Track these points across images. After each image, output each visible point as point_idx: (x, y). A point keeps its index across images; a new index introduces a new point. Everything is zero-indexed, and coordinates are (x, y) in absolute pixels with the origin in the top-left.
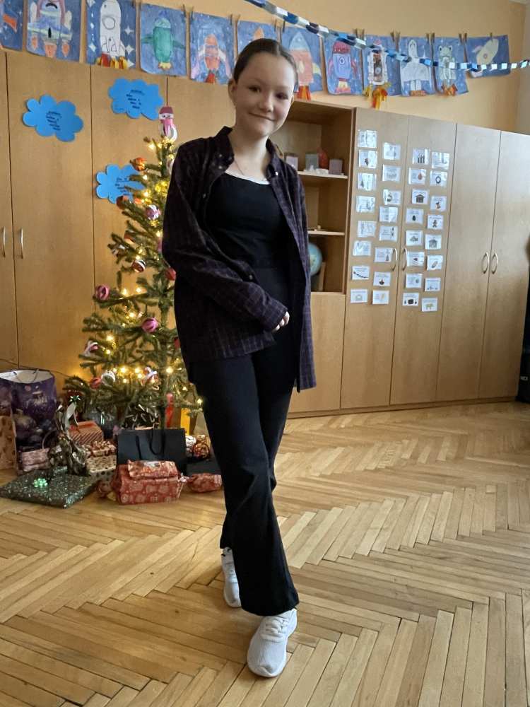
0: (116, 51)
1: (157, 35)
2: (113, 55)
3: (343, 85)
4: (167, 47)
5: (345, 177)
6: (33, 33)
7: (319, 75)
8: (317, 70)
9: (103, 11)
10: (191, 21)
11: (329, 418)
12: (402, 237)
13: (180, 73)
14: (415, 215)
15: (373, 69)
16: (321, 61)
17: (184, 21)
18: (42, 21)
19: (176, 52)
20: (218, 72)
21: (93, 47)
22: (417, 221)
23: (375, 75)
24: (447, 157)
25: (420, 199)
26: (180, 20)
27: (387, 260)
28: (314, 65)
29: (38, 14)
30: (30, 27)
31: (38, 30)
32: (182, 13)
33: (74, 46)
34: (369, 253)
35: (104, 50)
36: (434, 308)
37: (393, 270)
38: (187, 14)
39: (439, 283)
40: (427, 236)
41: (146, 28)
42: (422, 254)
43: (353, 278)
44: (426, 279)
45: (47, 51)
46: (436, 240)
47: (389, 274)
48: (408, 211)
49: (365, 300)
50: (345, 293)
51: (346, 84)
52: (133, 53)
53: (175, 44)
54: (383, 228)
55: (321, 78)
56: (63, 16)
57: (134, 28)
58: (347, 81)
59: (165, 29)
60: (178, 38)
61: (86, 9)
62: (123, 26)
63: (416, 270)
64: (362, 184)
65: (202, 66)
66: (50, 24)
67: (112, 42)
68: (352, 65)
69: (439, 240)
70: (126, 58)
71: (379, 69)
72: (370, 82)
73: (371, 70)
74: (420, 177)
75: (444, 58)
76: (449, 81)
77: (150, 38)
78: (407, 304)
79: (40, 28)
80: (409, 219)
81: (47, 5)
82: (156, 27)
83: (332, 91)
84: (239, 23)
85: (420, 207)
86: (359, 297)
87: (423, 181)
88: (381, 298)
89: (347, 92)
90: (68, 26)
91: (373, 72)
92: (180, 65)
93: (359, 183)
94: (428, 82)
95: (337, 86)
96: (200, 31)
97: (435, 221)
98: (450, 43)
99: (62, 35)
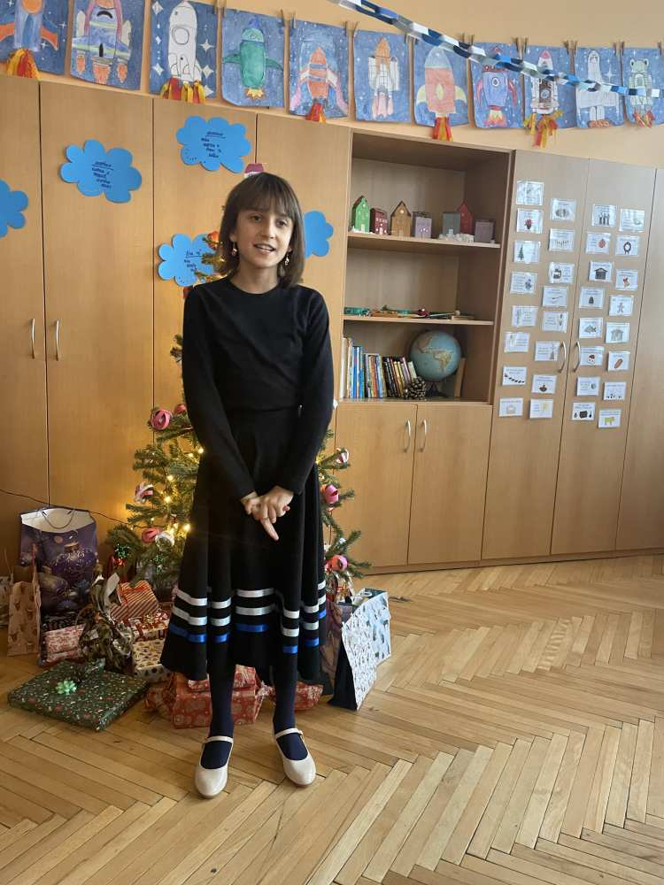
0: (189, 74)
1: (245, 51)
2: (186, 80)
3: (496, 115)
4: (258, 68)
5: (497, 246)
6: (78, 52)
7: (462, 102)
8: (461, 95)
9: (174, 20)
10: (291, 32)
11: (466, 573)
12: (574, 326)
13: (274, 103)
14: (594, 296)
15: (538, 92)
16: (468, 83)
17: (281, 33)
18: (91, 34)
19: (270, 74)
20: (326, 101)
21: (158, 69)
22: (594, 305)
23: (541, 100)
24: (641, 214)
25: (601, 274)
26: (276, 30)
27: (552, 357)
28: (458, 89)
29: (87, 25)
30: (75, 42)
31: (86, 47)
32: (280, 21)
33: (133, 67)
34: (526, 349)
35: (174, 72)
36: (616, 423)
37: (560, 371)
38: (286, 24)
39: (624, 389)
40: (609, 324)
41: (230, 44)
42: (601, 349)
43: (504, 384)
44: (606, 384)
45: (97, 76)
46: (622, 329)
47: (554, 378)
48: (584, 290)
49: (519, 412)
50: (492, 404)
51: (500, 113)
52: (212, 76)
53: (270, 64)
54: (547, 315)
55: (465, 107)
56: (119, 30)
57: (214, 42)
58: (502, 109)
59: (256, 43)
60: (274, 55)
61: (151, 19)
62: (199, 40)
63: (592, 371)
64: (521, 256)
65: (305, 93)
66: (101, 38)
67: (184, 63)
68: (510, 88)
69: (626, 329)
70: (203, 83)
71: (546, 91)
72: (534, 110)
73: (535, 93)
74: (602, 244)
75: (637, 76)
76: (643, 107)
77: (237, 57)
78: (578, 418)
79: (89, 44)
80: (583, 302)
81: (99, 14)
82: (244, 41)
83: (480, 123)
84: (355, 34)
85: (600, 286)
86: (511, 409)
87: (605, 250)
88: (542, 409)
89: (502, 124)
90: (126, 40)
91: (538, 96)
92: (275, 93)
93: (517, 253)
94: (614, 108)
95: (487, 116)
96: (304, 45)
97: (621, 304)
98: (646, 55)
99: (118, 53)
